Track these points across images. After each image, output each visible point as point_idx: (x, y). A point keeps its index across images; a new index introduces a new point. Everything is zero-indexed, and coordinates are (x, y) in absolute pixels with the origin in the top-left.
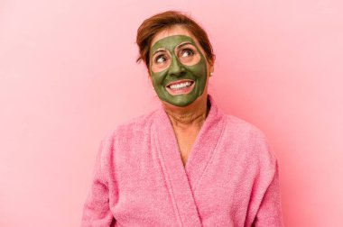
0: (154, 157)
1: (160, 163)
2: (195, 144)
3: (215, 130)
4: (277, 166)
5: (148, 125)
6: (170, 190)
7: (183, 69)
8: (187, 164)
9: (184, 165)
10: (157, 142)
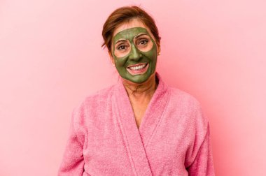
0: (115, 122)
1: (119, 126)
2: (147, 111)
3: (162, 100)
4: (208, 127)
5: (109, 96)
6: (127, 147)
7: (141, 55)
8: (141, 126)
9: (138, 127)
10: (117, 110)
